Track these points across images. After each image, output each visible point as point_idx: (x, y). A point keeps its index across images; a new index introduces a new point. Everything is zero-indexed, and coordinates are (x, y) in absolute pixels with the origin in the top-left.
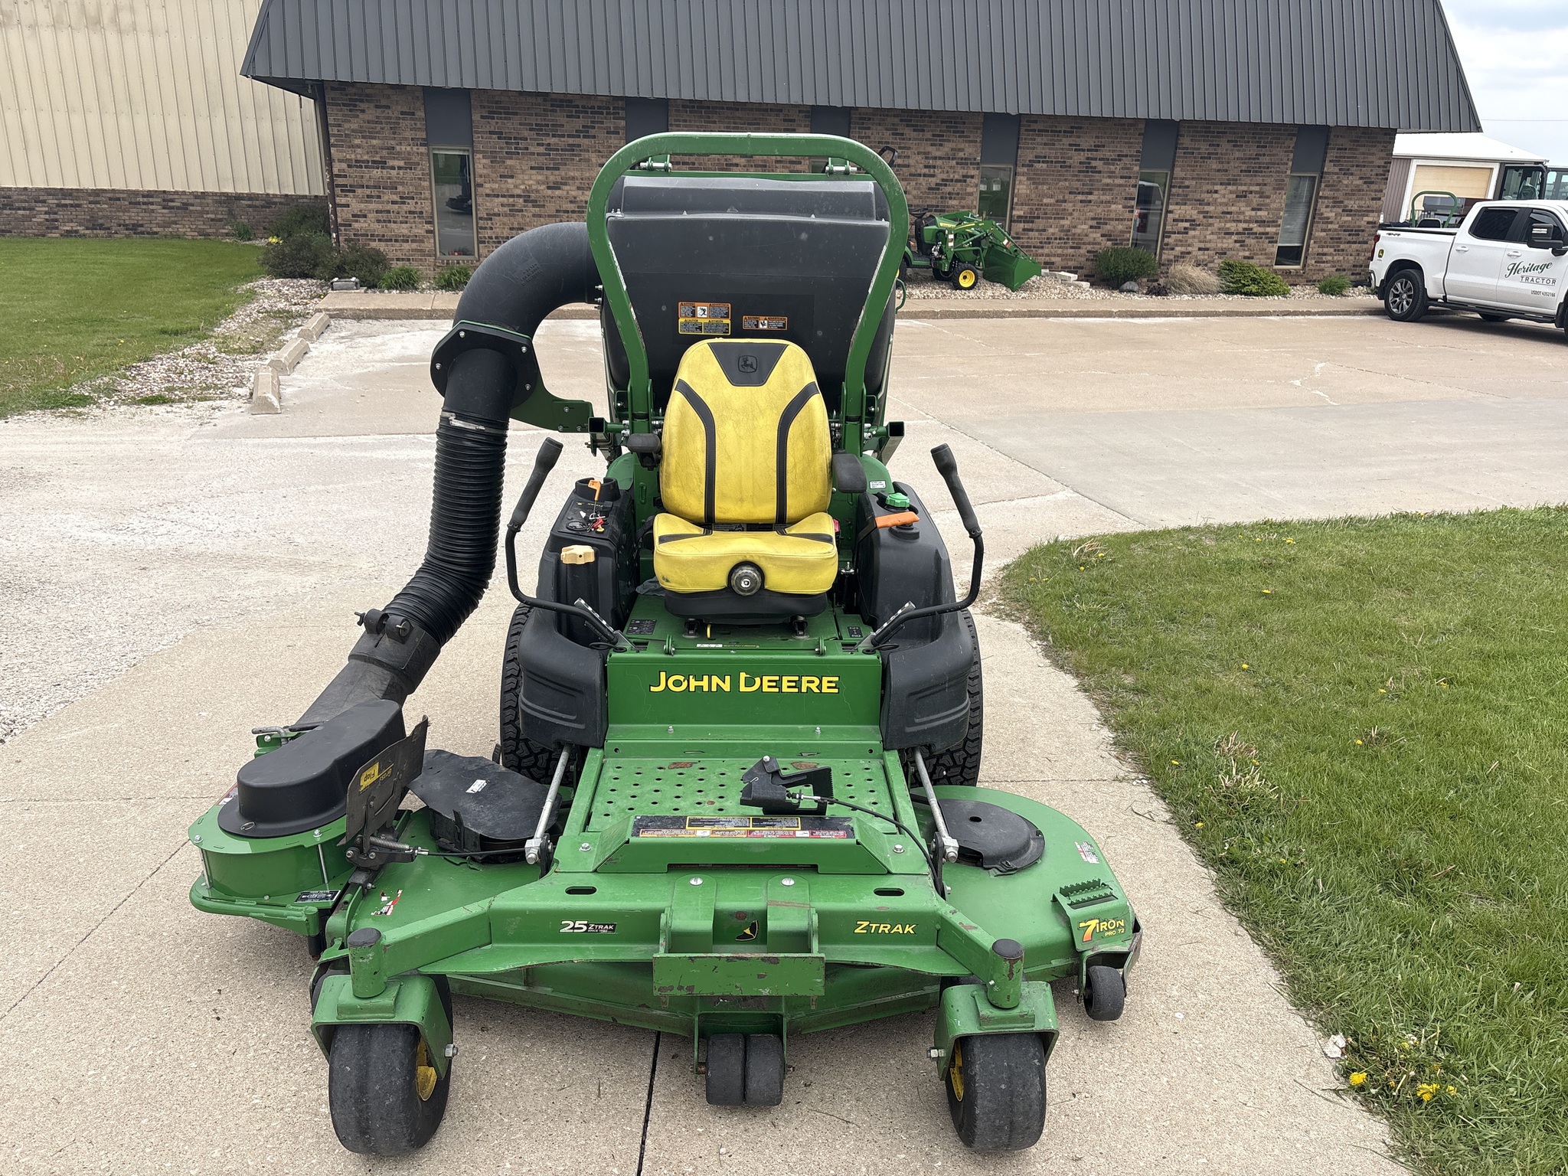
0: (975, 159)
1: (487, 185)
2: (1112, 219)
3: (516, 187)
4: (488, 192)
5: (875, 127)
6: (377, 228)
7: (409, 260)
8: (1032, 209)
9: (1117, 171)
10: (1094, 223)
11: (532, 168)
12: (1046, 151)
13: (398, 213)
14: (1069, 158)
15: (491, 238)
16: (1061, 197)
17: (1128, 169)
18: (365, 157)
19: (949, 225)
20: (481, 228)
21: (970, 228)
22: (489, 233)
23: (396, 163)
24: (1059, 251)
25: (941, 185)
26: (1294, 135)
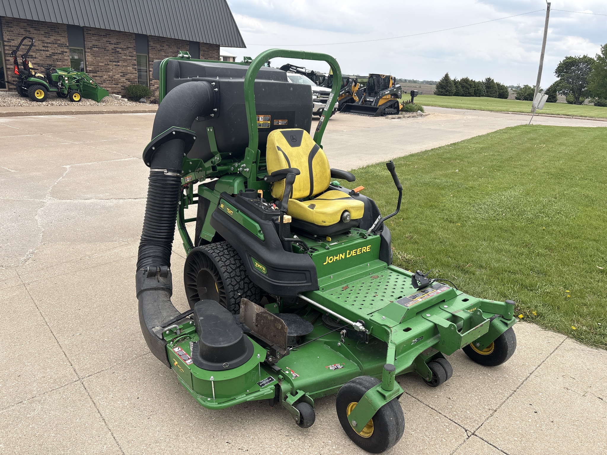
0: (66, 45)
2: (129, 73)
5: (15, 27)
8: (95, 67)
9: (127, 53)
10: (122, 74)
12: (96, 43)
14: (107, 47)
16: (106, 63)
17: (131, 53)
19: (64, 74)
21: (73, 75)
24: (110, 86)
25: (52, 55)
26: (188, 45)
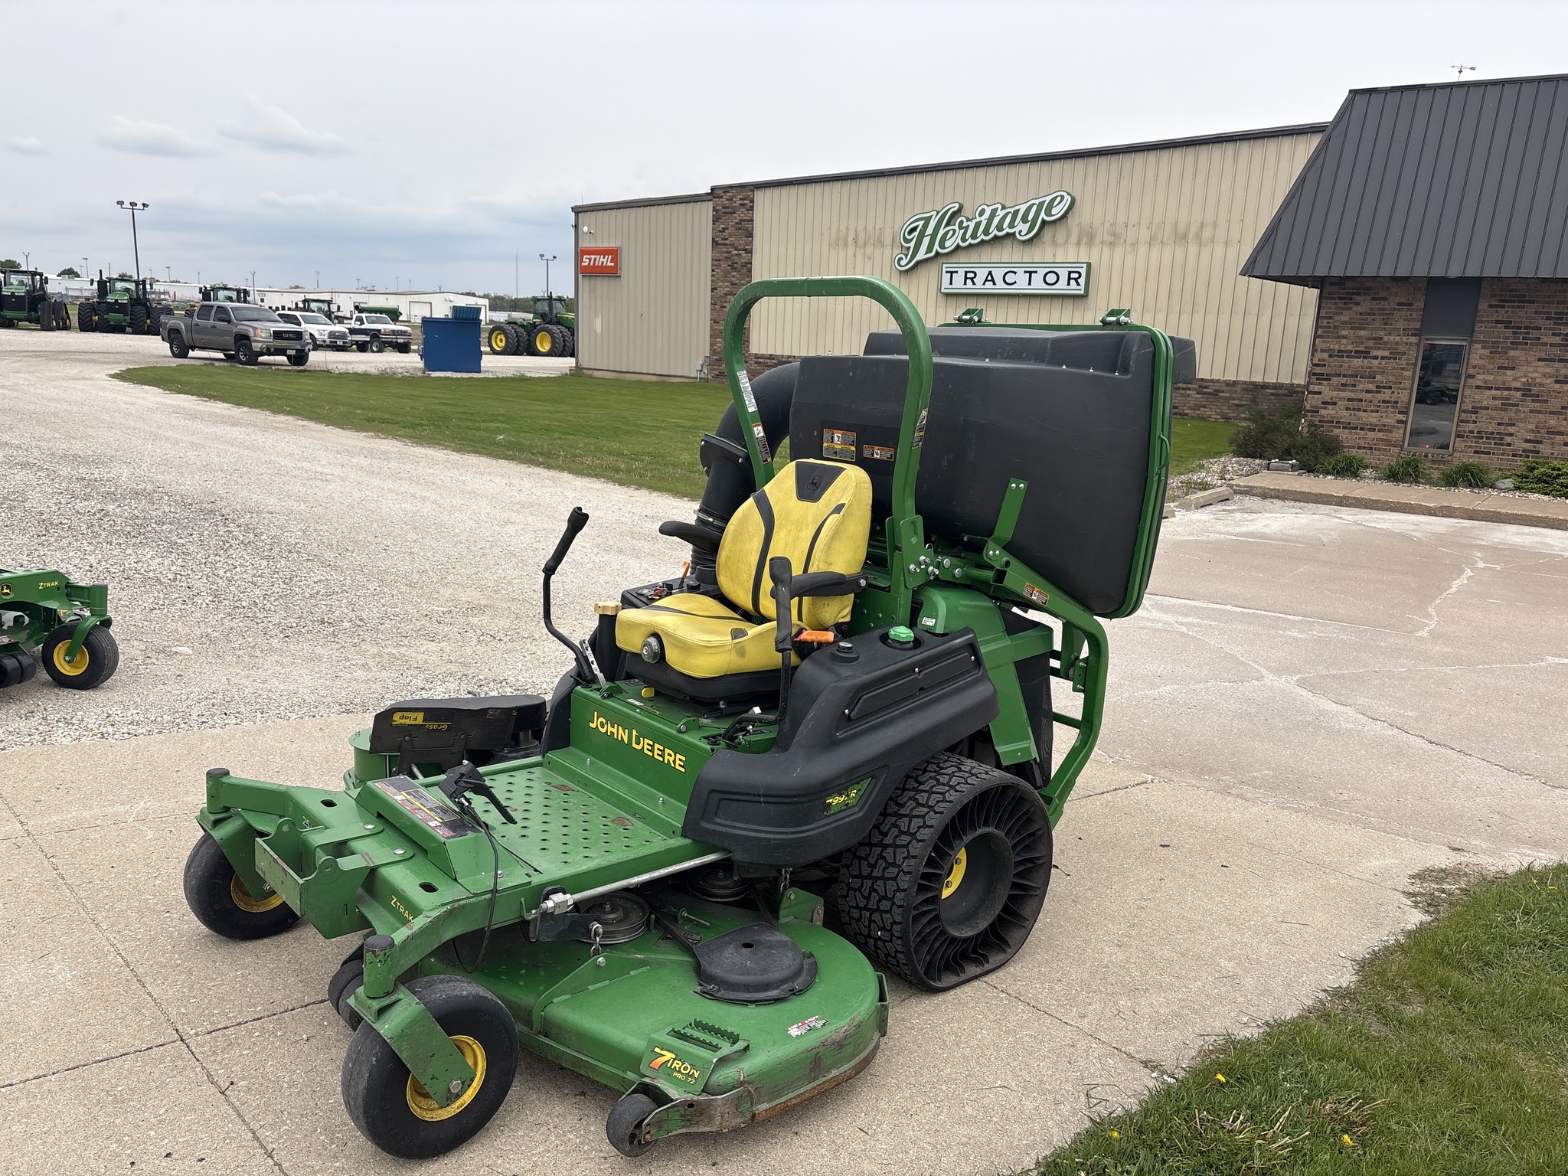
1: (1480, 377)
3: (1515, 379)
4: (1479, 383)
6: (1345, 416)
7: (1371, 449)
11: (1540, 360)
13: (1371, 402)
15: (1472, 432)
18: (1349, 348)
20: (1462, 421)
22: (1471, 426)
23: (1380, 353)
